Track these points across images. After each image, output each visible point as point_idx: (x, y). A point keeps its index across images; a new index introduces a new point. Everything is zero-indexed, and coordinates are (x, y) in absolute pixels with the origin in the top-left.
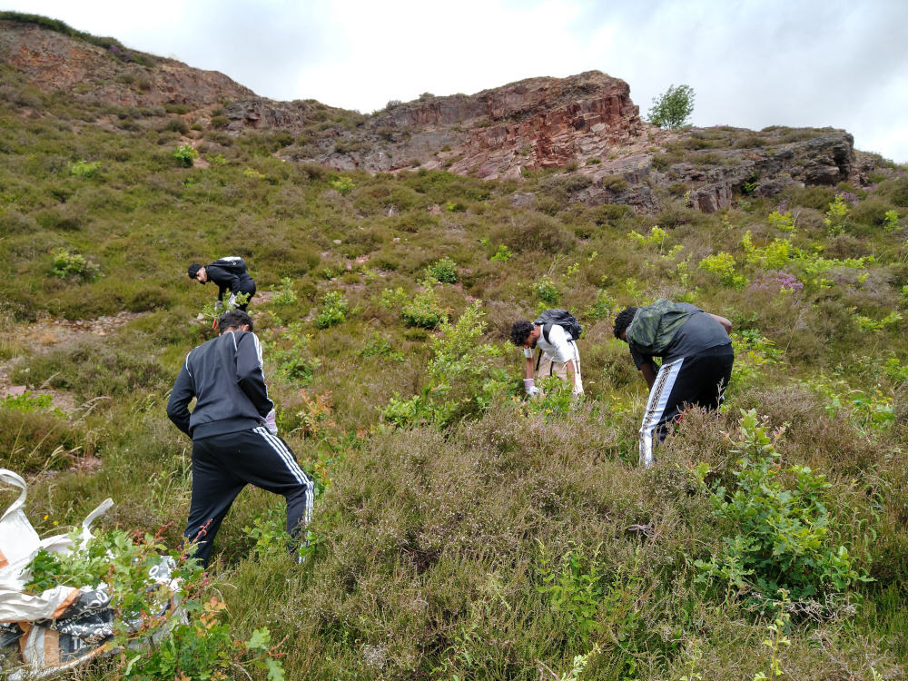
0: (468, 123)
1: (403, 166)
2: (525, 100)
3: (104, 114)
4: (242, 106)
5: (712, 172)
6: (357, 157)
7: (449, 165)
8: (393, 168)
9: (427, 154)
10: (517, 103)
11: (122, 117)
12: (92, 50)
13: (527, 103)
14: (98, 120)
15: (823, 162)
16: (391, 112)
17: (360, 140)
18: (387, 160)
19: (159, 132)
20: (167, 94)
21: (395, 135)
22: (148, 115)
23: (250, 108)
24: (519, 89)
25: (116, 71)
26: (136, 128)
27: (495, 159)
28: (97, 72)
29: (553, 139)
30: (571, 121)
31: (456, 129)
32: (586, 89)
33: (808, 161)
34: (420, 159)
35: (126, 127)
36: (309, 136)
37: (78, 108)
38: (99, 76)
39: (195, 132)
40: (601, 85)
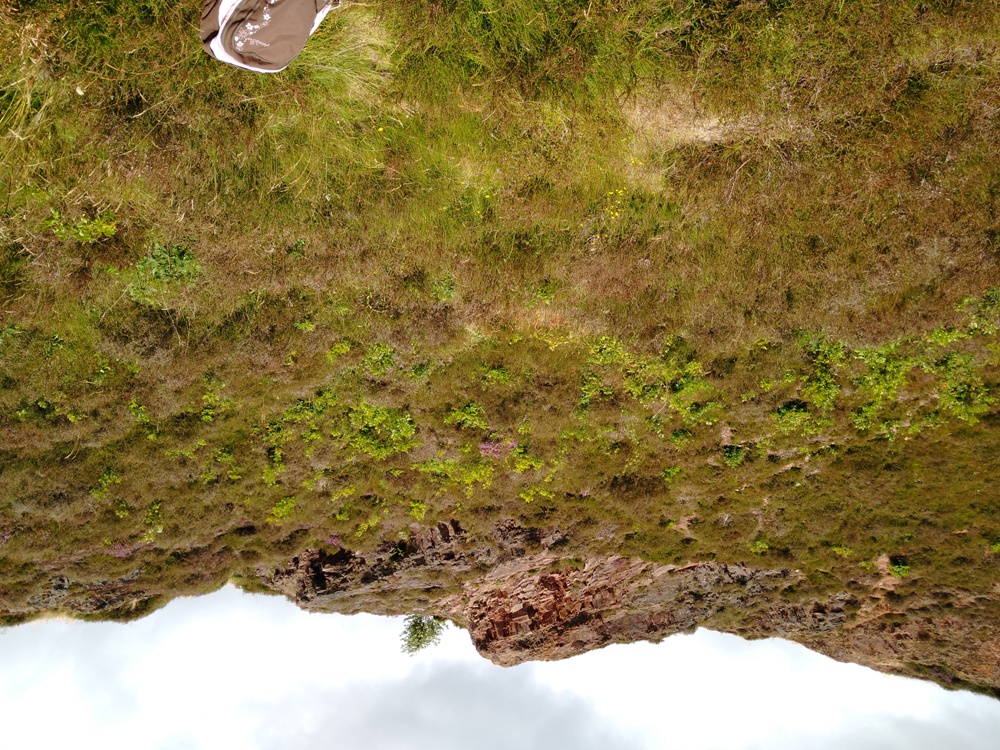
0: (620, 614)
1: (683, 570)
2: (575, 635)
3: (967, 607)
4: (830, 624)
5: (436, 562)
6: (727, 578)
7: (644, 571)
8: (692, 568)
9: (661, 583)
10: (583, 632)
11: (949, 605)
12: (970, 676)
13: (574, 632)
14: (973, 601)
15: (336, 575)
16: (693, 623)
17: (723, 594)
18: (698, 576)
19: (913, 593)
20: (902, 633)
21: (691, 601)
22: (924, 609)
23: (822, 623)
24: (581, 646)
25: (948, 655)
26: (936, 595)
27: (604, 577)
28: (966, 653)
29: (552, 597)
30: (536, 615)
31: (632, 608)
32: (523, 645)
33: (348, 577)
34: (668, 578)
35: (946, 596)
36: (770, 597)
37: (991, 612)
38: (964, 649)
39: (877, 595)
40: (508, 650)
